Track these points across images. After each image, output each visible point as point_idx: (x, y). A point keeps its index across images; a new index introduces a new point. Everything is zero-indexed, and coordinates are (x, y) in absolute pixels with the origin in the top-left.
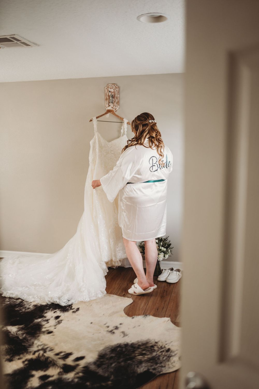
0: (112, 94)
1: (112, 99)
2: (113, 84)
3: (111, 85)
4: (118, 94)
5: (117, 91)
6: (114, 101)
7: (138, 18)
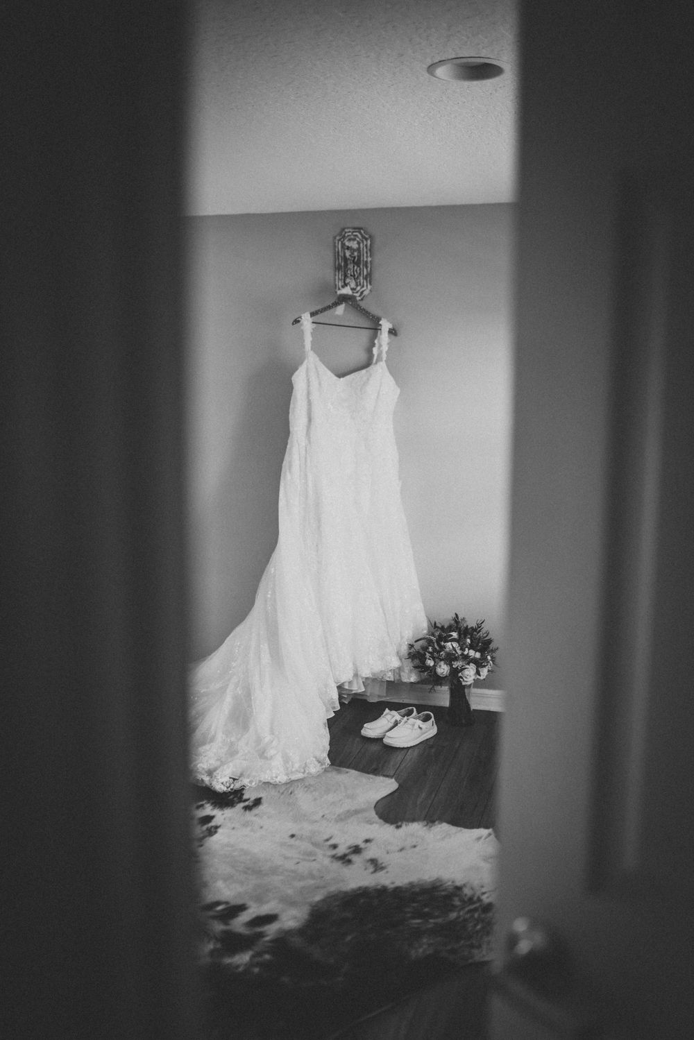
0: (353, 254)
1: (354, 267)
2: (354, 228)
3: (351, 230)
4: (369, 255)
5: (366, 245)
6: (358, 272)
7: (431, 69)
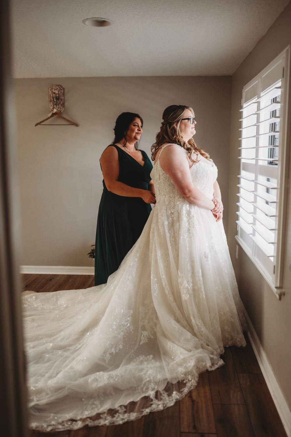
0: (56, 95)
1: (57, 101)
2: (57, 85)
3: (55, 86)
4: (63, 96)
5: (62, 92)
6: (59, 103)
7: (84, 21)
